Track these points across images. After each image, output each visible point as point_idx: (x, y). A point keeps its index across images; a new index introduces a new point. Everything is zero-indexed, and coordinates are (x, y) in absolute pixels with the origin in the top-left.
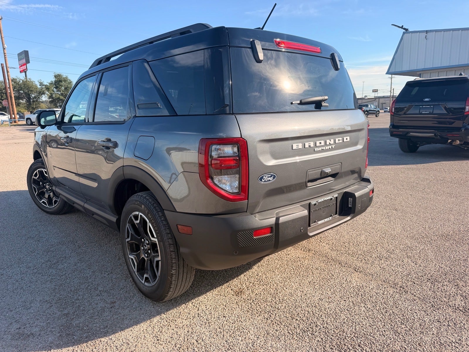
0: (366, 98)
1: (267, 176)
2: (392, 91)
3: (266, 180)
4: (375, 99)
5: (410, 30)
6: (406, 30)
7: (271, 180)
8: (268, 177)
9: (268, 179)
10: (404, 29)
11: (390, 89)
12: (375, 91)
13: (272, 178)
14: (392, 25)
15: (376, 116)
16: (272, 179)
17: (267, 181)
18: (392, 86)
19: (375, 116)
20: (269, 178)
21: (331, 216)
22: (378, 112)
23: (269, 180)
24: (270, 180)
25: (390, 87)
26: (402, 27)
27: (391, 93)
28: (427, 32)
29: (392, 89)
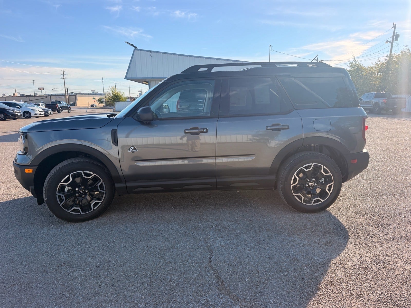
0: (37, 95)
2: (66, 90)
4: (47, 96)
5: (138, 48)
6: (136, 47)
10: (134, 47)
11: (64, 88)
12: (41, 89)
14: (125, 42)
15: (69, 112)
18: (65, 86)
19: (67, 112)
22: (69, 108)
25: (64, 87)
26: (132, 45)
27: (66, 91)
28: (151, 52)
29: (66, 88)
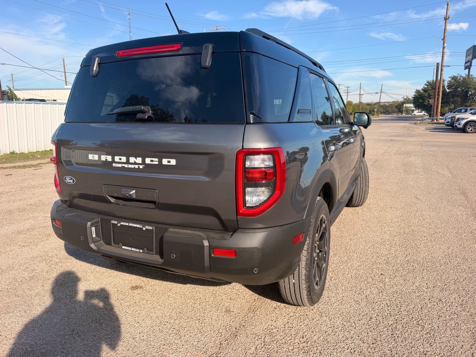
21: (143, 249)
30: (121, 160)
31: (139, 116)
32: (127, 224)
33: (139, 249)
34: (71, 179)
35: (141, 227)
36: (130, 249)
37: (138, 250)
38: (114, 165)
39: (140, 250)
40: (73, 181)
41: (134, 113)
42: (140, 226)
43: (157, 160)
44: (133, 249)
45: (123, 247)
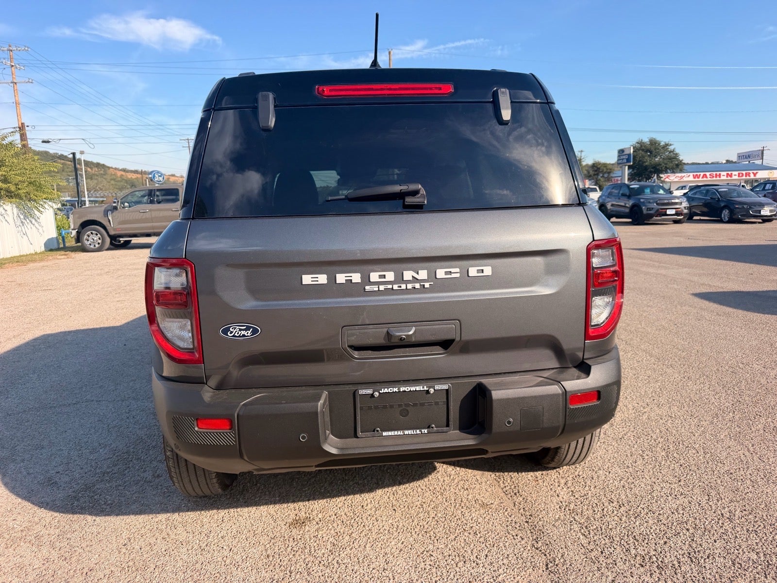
1: (238, 327)
3: (236, 334)
7: (248, 336)
8: (240, 330)
9: (240, 333)
13: (249, 332)
16: (249, 334)
17: (239, 336)
20: (243, 332)
21: (429, 427)
23: (244, 336)
24: (246, 335)
30: (385, 278)
31: (409, 200)
32: (396, 390)
33: (420, 428)
34: (248, 329)
35: (425, 388)
36: (400, 433)
37: (418, 432)
38: (368, 288)
39: (423, 431)
40: (255, 331)
41: (402, 195)
42: (423, 388)
43: (458, 270)
44: (406, 432)
45: (385, 434)
